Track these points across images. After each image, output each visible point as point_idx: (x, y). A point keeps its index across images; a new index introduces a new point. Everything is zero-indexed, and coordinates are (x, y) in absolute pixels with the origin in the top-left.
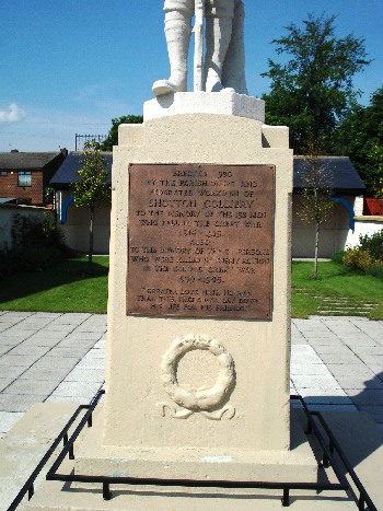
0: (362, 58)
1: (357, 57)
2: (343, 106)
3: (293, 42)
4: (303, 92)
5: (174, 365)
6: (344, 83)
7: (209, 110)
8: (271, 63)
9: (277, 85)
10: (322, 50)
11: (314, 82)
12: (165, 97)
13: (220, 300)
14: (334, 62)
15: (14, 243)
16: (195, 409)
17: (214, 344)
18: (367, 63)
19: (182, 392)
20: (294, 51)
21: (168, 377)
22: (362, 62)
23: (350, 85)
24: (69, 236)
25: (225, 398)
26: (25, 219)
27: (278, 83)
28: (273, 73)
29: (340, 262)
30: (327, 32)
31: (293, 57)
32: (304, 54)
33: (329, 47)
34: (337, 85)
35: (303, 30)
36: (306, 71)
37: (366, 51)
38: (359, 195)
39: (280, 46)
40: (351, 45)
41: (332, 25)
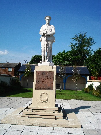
0: (93, 42)
2: (89, 54)
3: (76, 38)
4: (79, 50)
5: (41, 96)
6: (89, 48)
7: (46, 65)
8: (71, 43)
9: (72, 49)
10: (83, 40)
11: (81, 48)
12: (41, 63)
13: (47, 87)
14: (86, 43)
15: (10, 84)
16: (44, 101)
17: (46, 93)
19: (42, 99)
20: (76, 41)
21: (40, 97)
22: (93, 43)
23: (90, 49)
24: (22, 83)
25: (47, 100)
26: (12, 79)
28: (71, 46)
29: (84, 91)
30: (84, 36)
31: (76, 42)
32: (79, 41)
33: (85, 39)
34: (87, 49)
35: (79, 36)
36: (79, 45)
37: (94, 41)
38: (88, 76)
39: (73, 39)
40: (91, 39)
41: (86, 34)
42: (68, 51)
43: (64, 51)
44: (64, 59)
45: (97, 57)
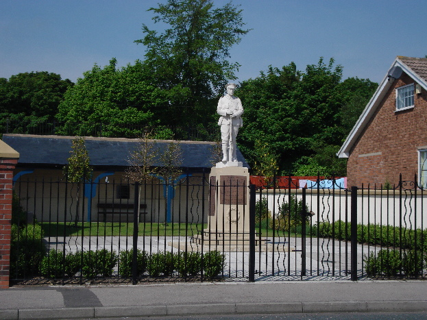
0: (239, 27)
1: (235, 27)
8: (146, 29)
9: (152, 54)
10: (198, 17)
17: (236, 209)
18: (245, 32)
20: (171, 21)
22: (239, 31)
23: (226, 54)
25: (238, 220)
27: (154, 51)
28: (148, 40)
31: (169, 27)
34: (213, 55)
37: (243, 21)
39: (157, 14)
40: (228, 14)
42: (133, 64)
43: (113, 62)
44: (115, 101)
45: (265, 105)
